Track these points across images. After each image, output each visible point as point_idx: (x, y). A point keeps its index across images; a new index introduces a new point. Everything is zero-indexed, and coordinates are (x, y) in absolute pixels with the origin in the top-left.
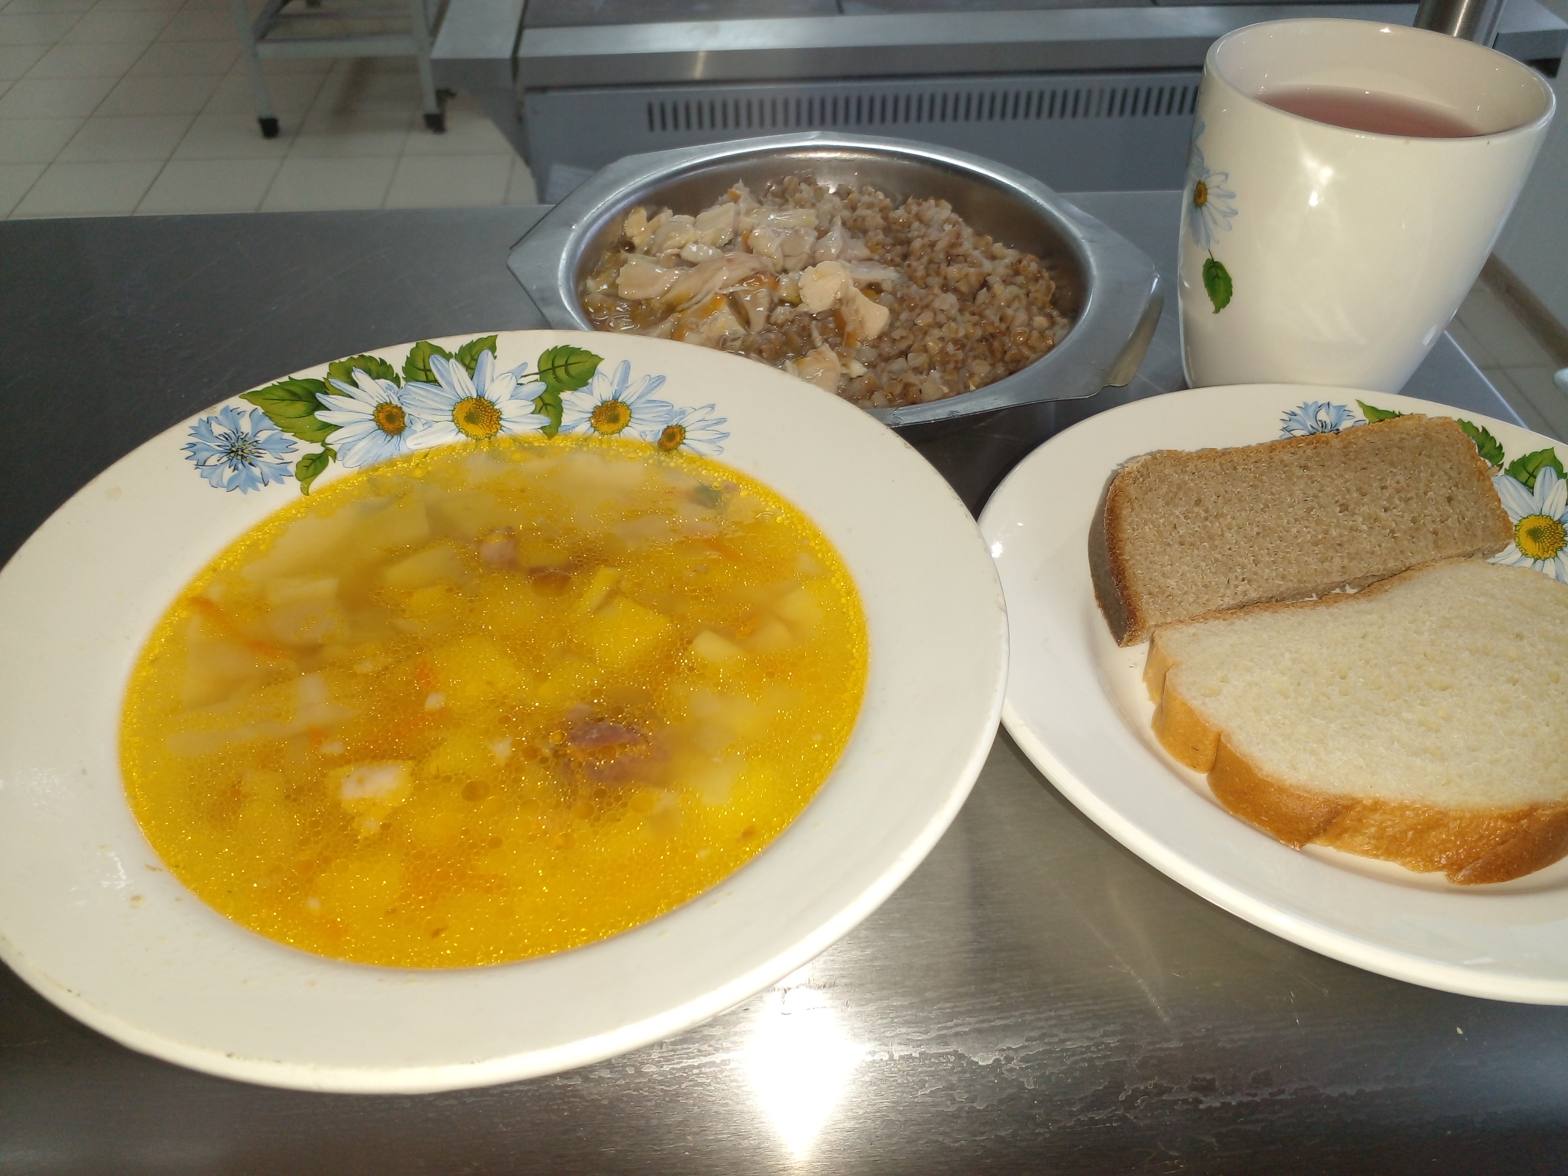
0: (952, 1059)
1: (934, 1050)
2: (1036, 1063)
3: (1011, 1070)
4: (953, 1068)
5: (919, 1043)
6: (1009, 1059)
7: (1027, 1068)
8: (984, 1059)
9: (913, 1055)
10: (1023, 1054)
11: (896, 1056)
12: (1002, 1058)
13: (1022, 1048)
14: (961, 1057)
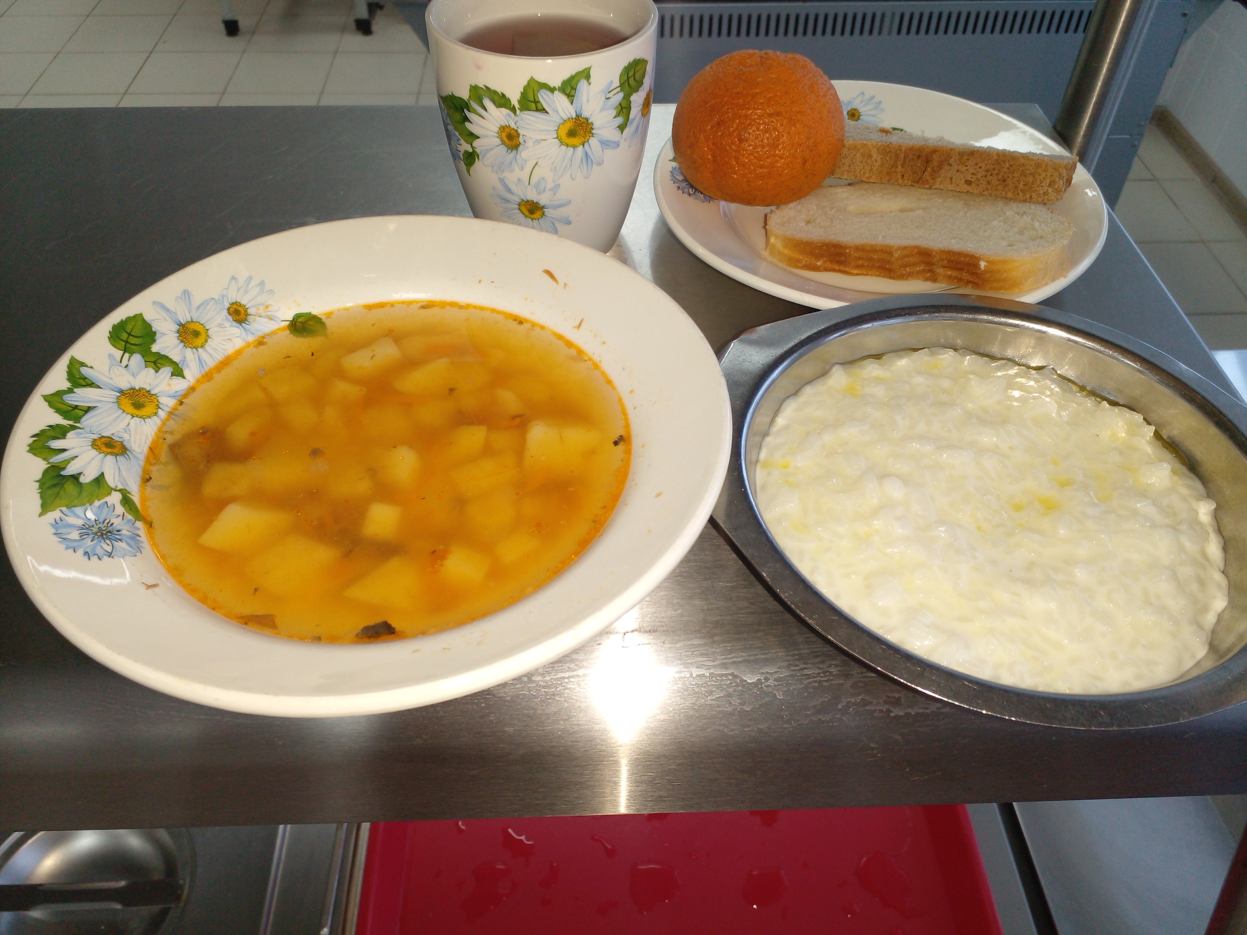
0: (730, 677)
1: (719, 672)
2: (785, 682)
3: (767, 686)
4: (731, 683)
5: (708, 667)
6: (767, 679)
7: (778, 685)
8: (751, 679)
9: (705, 674)
10: (776, 676)
11: (694, 675)
12: (762, 678)
13: (776, 672)
14: (735, 677)
